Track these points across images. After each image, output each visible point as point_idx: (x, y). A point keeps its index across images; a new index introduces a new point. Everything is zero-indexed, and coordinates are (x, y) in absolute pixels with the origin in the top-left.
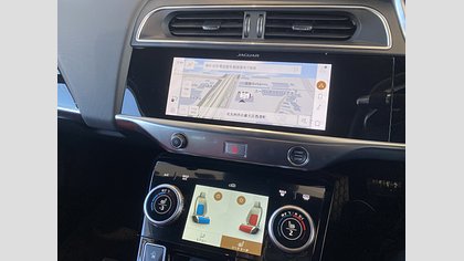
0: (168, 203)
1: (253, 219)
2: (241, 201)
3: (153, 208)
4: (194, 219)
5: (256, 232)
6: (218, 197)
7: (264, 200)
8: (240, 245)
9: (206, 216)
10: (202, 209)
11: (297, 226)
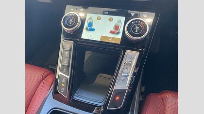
0: (73, 20)
1: (117, 28)
2: (111, 20)
3: (66, 23)
4: (87, 29)
5: (118, 33)
6: (99, 19)
7: (123, 19)
8: (110, 39)
9: (93, 28)
10: (90, 24)
11: (140, 28)
